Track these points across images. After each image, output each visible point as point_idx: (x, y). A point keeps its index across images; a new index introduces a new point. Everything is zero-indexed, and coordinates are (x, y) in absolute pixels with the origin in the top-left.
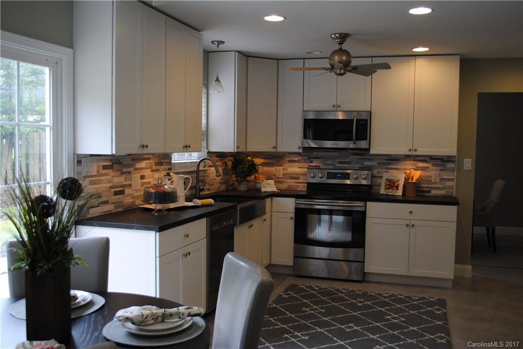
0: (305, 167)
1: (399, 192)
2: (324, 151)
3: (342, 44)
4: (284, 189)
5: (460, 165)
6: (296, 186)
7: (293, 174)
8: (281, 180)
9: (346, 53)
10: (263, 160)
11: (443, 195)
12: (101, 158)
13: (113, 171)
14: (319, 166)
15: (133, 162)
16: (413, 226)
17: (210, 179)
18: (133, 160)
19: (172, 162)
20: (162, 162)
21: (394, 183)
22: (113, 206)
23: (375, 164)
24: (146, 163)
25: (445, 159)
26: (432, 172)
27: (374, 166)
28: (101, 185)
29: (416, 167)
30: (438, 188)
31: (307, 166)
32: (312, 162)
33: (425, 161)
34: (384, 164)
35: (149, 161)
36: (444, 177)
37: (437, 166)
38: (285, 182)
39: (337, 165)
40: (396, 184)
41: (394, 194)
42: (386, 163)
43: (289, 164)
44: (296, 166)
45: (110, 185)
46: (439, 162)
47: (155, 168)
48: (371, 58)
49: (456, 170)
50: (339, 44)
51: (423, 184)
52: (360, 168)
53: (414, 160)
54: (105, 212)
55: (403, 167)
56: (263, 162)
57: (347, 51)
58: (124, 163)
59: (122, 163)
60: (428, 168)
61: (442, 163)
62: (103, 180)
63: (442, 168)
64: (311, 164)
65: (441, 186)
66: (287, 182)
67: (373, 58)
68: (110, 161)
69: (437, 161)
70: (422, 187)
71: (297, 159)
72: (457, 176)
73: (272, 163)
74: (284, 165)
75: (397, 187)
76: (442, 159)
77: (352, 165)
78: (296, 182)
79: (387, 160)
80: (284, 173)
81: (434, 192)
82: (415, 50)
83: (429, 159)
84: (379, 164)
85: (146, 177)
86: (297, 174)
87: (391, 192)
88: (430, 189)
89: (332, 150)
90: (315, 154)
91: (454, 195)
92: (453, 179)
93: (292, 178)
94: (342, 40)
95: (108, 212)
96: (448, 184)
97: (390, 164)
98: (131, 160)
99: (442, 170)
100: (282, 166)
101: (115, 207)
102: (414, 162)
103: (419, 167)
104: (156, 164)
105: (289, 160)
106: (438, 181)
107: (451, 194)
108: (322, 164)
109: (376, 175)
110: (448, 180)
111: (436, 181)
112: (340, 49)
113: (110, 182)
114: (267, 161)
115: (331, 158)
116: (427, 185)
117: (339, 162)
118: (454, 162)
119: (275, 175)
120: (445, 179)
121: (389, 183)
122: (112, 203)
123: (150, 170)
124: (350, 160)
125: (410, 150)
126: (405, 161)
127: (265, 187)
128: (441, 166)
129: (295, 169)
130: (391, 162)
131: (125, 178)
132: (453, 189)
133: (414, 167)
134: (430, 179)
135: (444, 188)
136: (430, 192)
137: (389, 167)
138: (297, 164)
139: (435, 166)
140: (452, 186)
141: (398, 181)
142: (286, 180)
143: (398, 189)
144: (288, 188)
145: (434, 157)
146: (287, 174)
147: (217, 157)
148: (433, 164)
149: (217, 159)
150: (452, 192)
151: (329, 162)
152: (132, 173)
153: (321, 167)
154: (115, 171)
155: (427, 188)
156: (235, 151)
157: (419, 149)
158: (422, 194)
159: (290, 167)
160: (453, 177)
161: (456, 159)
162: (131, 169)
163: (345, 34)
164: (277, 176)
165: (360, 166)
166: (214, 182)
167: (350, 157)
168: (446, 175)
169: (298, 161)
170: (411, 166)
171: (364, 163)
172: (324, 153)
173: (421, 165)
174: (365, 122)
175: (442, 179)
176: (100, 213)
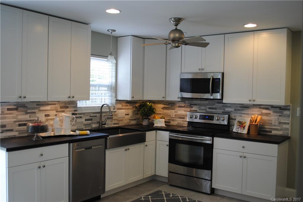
0: (188, 110)
1: (245, 131)
2: (200, 100)
3: (177, 25)
4: (176, 125)
5: (294, 112)
6: (183, 123)
7: (181, 115)
8: (174, 119)
9: (180, 32)
10: (163, 105)
11: (281, 134)
12: (5, 104)
13: (17, 112)
14: (197, 111)
15: (37, 106)
16: (245, 157)
17: (119, 117)
18: (37, 105)
19: (78, 106)
20: (68, 106)
21: (242, 124)
22: (18, 132)
23: (233, 110)
24: (51, 107)
25: (282, 108)
26: (273, 117)
27: (232, 111)
28: (5, 120)
29: (261, 113)
30: (277, 130)
31: (189, 110)
32: (192, 107)
33: (267, 109)
34: (239, 110)
35: (54, 106)
36: (282, 121)
37: (276, 113)
38: (176, 120)
39: (207, 110)
40: (244, 125)
41: (242, 132)
42: (240, 109)
43: (179, 108)
44: (183, 110)
45: (15, 120)
46: (278, 110)
47: (59, 110)
48: (224, 35)
49: (290, 117)
50: (175, 25)
51: (265, 126)
52: (222, 112)
53: (260, 108)
54: (9, 136)
55: (252, 113)
56: (163, 106)
57: (181, 30)
58: (28, 107)
59: (27, 107)
60: (270, 114)
61: (281, 110)
62: (8, 117)
63: (280, 114)
64: (192, 109)
65: (280, 128)
66: (177, 121)
67: (225, 35)
68: (15, 105)
69: (277, 109)
70: (266, 128)
71: (183, 105)
72: (291, 121)
73: (169, 108)
74: (175, 109)
75: (244, 127)
76: (281, 107)
77: (218, 111)
78: (183, 121)
79: (240, 107)
80: (175, 115)
81: (274, 132)
82: (246, 26)
83: (270, 107)
84: (235, 110)
85: (50, 115)
86: (183, 115)
87: (240, 131)
88: (271, 130)
89: (205, 100)
90: (194, 102)
91: (289, 136)
92: (288, 123)
93: (180, 118)
94: (177, 23)
95: (12, 136)
96: (285, 126)
97: (242, 110)
98: (36, 105)
99: (280, 116)
100: (174, 109)
101: (19, 134)
102: (260, 109)
103: (263, 113)
104: (61, 107)
105: (178, 106)
106: (277, 124)
107: (286, 134)
108: (198, 109)
109: (233, 118)
110: (285, 123)
111: (276, 124)
112: (176, 29)
113: (14, 118)
114: (166, 106)
115: (204, 105)
116: (269, 127)
117: (209, 107)
118: (289, 110)
119: (170, 116)
120: (282, 123)
121: (239, 124)
122: (17, 131)
123: (55, 111)
124: (216, 107)
125: (250, 101)
126: (253, 108)
127: (157, 123)
128: (279, 112)
129: (181, 112)
130: (243, 108)
131: (30, 116)
132: (288, 130)
133: (260, 113)
134: (271, 122)
135: (281, 130)
136: (271, 132)
137: (242, 112)
138: (183, 108)
139: (274, 113)
140: (288, 128)
141: (245, 123)
142: (177, 119)
143: (244, 129)
144: (178, 124)
145: (274, 106)
146: (177, 115)
147: (126, 103)
148: (273, 111)
149: (127, 104)
150: (288, 133)
151: (203, 108)
152: (36, 113)
153: (198, 111)
154: (20, 111)
155: (269, 129)
156: (131, 100)
157: (257, 100)
158: (265, 133)
159: (180, 110)
160: (288, 122)
161: (291, 108)
162: (36, 111)
163: (178, 18)
164: (172, 116)
165: (223, 111)
166: (123, 119)
167: (216, 104)
168: (283, 120)
169: (184, 107)
170: (258, 112)
171: (225, 109)
172: (200, 101)
173: (264, 111)
174: (218, 80)
175: (280, 123)
176: (5, 137)
